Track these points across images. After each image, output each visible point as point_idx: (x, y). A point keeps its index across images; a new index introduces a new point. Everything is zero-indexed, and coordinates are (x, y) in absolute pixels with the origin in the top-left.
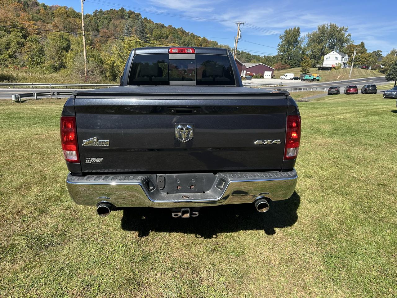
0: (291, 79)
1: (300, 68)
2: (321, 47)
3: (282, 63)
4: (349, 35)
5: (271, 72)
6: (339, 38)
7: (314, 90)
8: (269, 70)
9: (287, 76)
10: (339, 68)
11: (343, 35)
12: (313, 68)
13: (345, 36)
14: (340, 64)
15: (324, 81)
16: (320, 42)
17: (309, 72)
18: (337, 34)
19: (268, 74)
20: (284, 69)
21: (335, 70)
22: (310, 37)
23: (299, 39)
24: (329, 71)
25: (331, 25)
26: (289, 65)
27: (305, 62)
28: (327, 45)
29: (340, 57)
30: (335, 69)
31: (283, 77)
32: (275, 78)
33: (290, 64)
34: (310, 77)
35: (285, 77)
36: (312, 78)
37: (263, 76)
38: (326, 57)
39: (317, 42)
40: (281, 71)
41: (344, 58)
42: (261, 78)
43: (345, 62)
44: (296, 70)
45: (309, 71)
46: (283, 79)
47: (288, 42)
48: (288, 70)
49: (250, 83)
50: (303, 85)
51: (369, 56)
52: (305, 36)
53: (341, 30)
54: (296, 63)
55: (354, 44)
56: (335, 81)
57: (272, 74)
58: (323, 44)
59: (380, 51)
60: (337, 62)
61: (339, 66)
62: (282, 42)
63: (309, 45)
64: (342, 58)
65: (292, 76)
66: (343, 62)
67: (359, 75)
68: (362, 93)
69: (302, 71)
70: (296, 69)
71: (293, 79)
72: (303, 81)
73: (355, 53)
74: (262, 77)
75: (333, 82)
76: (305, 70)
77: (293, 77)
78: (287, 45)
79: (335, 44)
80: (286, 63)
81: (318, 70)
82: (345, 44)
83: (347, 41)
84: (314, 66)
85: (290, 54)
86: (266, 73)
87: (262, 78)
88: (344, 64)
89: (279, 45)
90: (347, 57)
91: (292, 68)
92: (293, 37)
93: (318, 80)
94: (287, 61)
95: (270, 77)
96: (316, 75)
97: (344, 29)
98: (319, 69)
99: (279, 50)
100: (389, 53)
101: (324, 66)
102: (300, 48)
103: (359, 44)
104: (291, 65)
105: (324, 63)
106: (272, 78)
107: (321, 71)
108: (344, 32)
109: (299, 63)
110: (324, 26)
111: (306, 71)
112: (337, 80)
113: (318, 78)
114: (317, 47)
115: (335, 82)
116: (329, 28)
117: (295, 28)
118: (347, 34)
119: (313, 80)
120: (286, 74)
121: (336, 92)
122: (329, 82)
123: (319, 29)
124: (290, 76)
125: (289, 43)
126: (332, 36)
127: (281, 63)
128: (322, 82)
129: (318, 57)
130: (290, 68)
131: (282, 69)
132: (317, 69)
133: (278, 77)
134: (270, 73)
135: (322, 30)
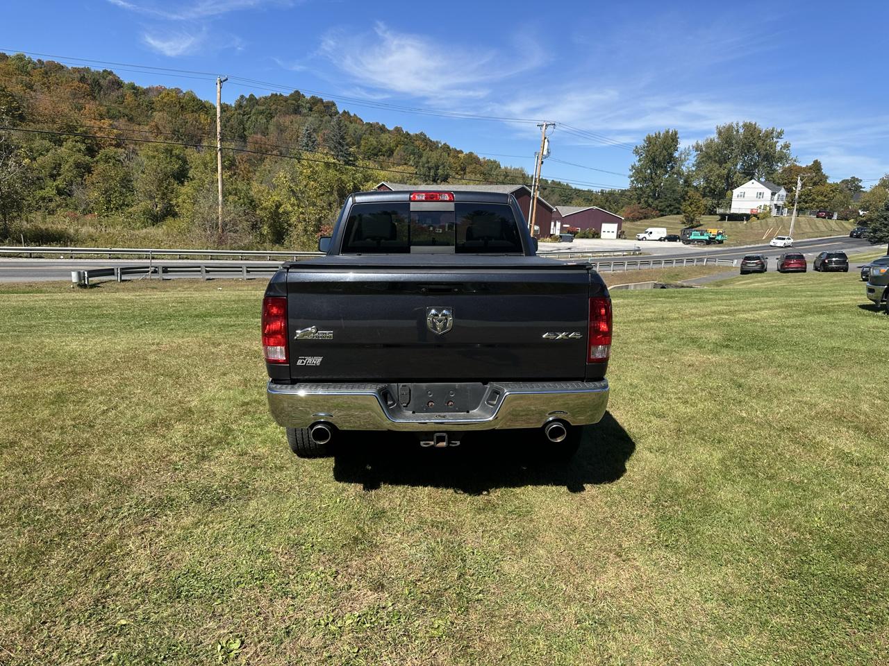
0: (660, 240)
1: (680, 217)
2: (726, 171)
3: (640, 205)
4: (787, 146)
5: (616, 225)
6: (763, 153)
7: (709, 263)
8: (611, 220)
9: (651, 233)
10: (766, 215)
11: (773, 146)
12: (711, 216)
13: (778, 149)
14: (768, 208)
15: (732, 244)
16: (721, 162)
17: (701, 225)
18: (759, 144)
19: (609, 230)
20: (645, 218)
21: (759, 221)
22: (701, 151)
23: (676, 154)
24: (745, 222)
25: (745, 125)
26: (656, 208)
27: (691, 204)
28: (738, 167)
29: (768, 192)
30: (758, 218)
31: (642, 236)
32: (625, 238)
33: (659, 208)
34: (702, 234)
35: (646, 235)
36: (707, 238)
37: (598, 234)
38: (736, 192)
39: (715, 161)
40: (639, 223)
41: (777, 195)
42: (593, 237)
43: (780, 203)
44: (671, 221)
45: (702, 223)
46: (642, 240)
47: (653, 161)
48: (654, 219)
49: (569, 249)
50: (687, 252)
51: (832, 190)
52: (689, 148)
53: (769, 135)
54: (670, 205)
55: (798, 164)
56: (758, 243)
57: (619, 228)
58: (729, 165)
59: (857, 179)
60: (762, 204)
61: (765, 211)
62: (640, 161)
63: (698, 167)
64: (773, 194)
65: (664, 233)
66: (775, 202)
67: (811, 231)
68: (816, 269)
69: (684, 223)
70: (673, 219)
71: (664, 240)
72: (687, 244)
73: (799, 184)
74: (597, 235)
75: (752, 246)
76: (692, 220)
77: (664, 235)
78: (651, 167)
79: (756, 166)
80: (649, 206)
81: (720, 220)
82: (779, 164)
83: (782, 158)
84: (712, 212)
85: (657, 186)
86: (605, 227)
87: (597, 238)
88: (777, 207)
89: (632, 167)
90: (783, 192)
91: (662, 215)
92: (664, 151)
93: (721, 242)
94: (650, 200)
95: (614, 235)
96: (714, 232)
97: (775, 133)
98: (723, 217)
99: (633, 179)
100: (877, 183)
101: (733, 211)
102: (680, 174)
103: (811, 163)
104: (660, 211)
105: (734, 205)
106: (619, 237)
107: (726, 224)
108: (775, 140)
109: (677, 206)
110: (730, 128)
111: (694, 222)
112: (763, 242)
113: (719, 238)
114: (718, 172)
115: (757, 245)
116: (741, 131)
117: (668, 132)
118: (781, 143)
119: (710, 242)
120: (649, 230)
121: (757, 268)
122: (745, 247)
123: (720, 133)
124: (658, 233)
125: (655, 162)
126: (748, 147)
127: (637, 206)
128: (729, 245)
129: (720, 193)
130: (658, 217)
131: (641, 219)
132: (719, 217)
133: (633, 236)
134: (614, 227)
135: (727, 135)
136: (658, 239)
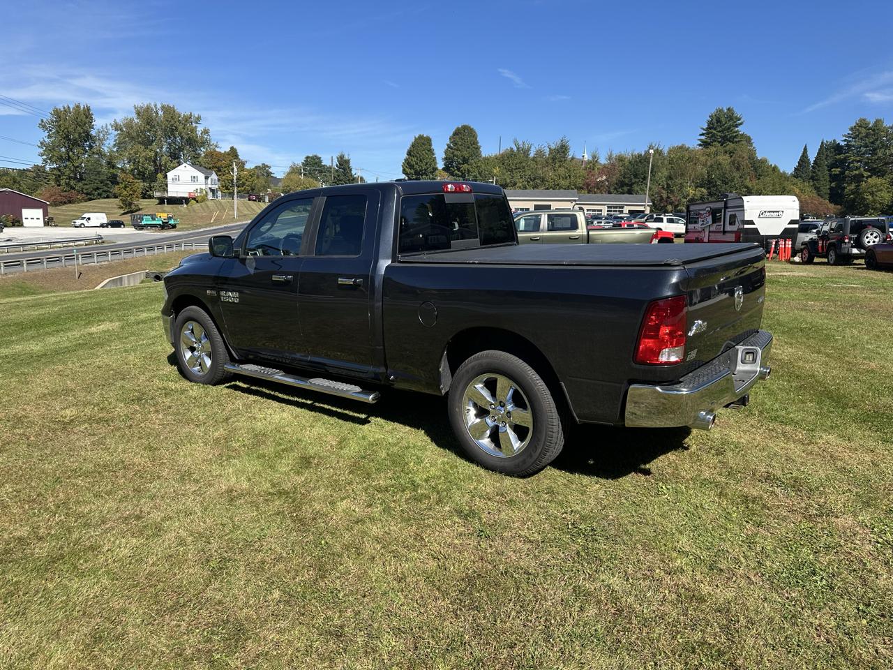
0: (102, 226)
1: (117, 201)
2: (153, 154)
3: (61, 187)
4: (206, 132)
5: (40, 211)
6: (186, 137)
7: (188, 248)
8: (34, 205)
9: (89, 219)
10: (204, 199)
11: (193, 130)
12: (144, 200)
13: (199, 133)
14: (204, 192)
15: (190, 228)
16: (147, 143)
17: (140, 210)
18: (180, 127)
19: (33, 216)
20: (70, 202)
21: (199, 205)
22: (121, 130)
23: (93, 133)
24: (185, 206)
25: (163, 108)
26: (81, 191)
27: (126, 187)
28: (164, 149)
29: (201, 176)
30: (197, 202)
31: (78, 222)
32: (56, 226)
33: (85, 191)
34: (153, 219)
35: (84, 222)
36: (161, 223)
37: (19, 222)
38: (170, 175)
39: (139, 142)
40: (63, 207)
41: (210, 179)
42: (13, 225)
43: (215, 187)
44: (104, 206)
45: (140, 207)
46: (80, 226)
47: (67, 138)
48: (81, 204)
49: (8, 240)
50: (153, 238)
51: (250, 175)
52: (107, 126)
53: (188, 119)
54: (98, 188)
55: (217, 150)
56: (213, 226)
57: (45, 214)
58: (154, 146)
59: (267, 166)
60: (198, 187)
61: (202, 195)
62: (49, 136)
63: (119, 147)
64: (207, 178)
65: (103, 218)
66: (210, 186)
67: (249, 213)
69: (122, 208)
70: (105, 203)
71: (107, 227)
72: (140, 230)
73: (235, 169)
74: (17, 223)
75: (208, 229)
76: (130, 204)
77: (105, 221)
78: (66, 145)
79: (181, 149)
80: (72, 188)
81: (159, 204)
82: (202, 149)
83: (204, 143)
84: (145, 196)
85: (78, 167)
86: (26, 213)
87: (18, 226)
88: (213, 191)
89: (41, 143)
90: (214, 176)
91: (91, 199)
92: (79, 128)
93: (174, 227)
94: (72, 182)
95: (41, 223)
96: (164, 216)
97: (193, 119)
98: (161, 201)
99: (44, 157)
100: (288, 170)
101: (170, 194)
102: (100, 153)
103: (228, 150)
104: (87, 194)
105: (170, 188)
106: (47, 224)
107: (166, 207)
108: (194, 125)
109: (106, 189)
110: (148, 109)
111: (133, 206)
112: (211, 225)
113: (172, 222)
114: (144, 154)
115: (212, 228)
116: (160, 113)
117: (78, 106)
118: (200, 129)
119: (164, 226)
120: (86, 215)
122: (202, 230)
123: (138, 113)
124: (97, 218)
125: (70, 140)
126: (171, 131)
127: (57, 189)
128: (182, 229)
129: (153, 175)
130: (86, 201)
131: (65, 203)
132: (157, 201)
133: (67, 223)
134: (39, 213)
135: (146, 115)
136: (99, 225)
